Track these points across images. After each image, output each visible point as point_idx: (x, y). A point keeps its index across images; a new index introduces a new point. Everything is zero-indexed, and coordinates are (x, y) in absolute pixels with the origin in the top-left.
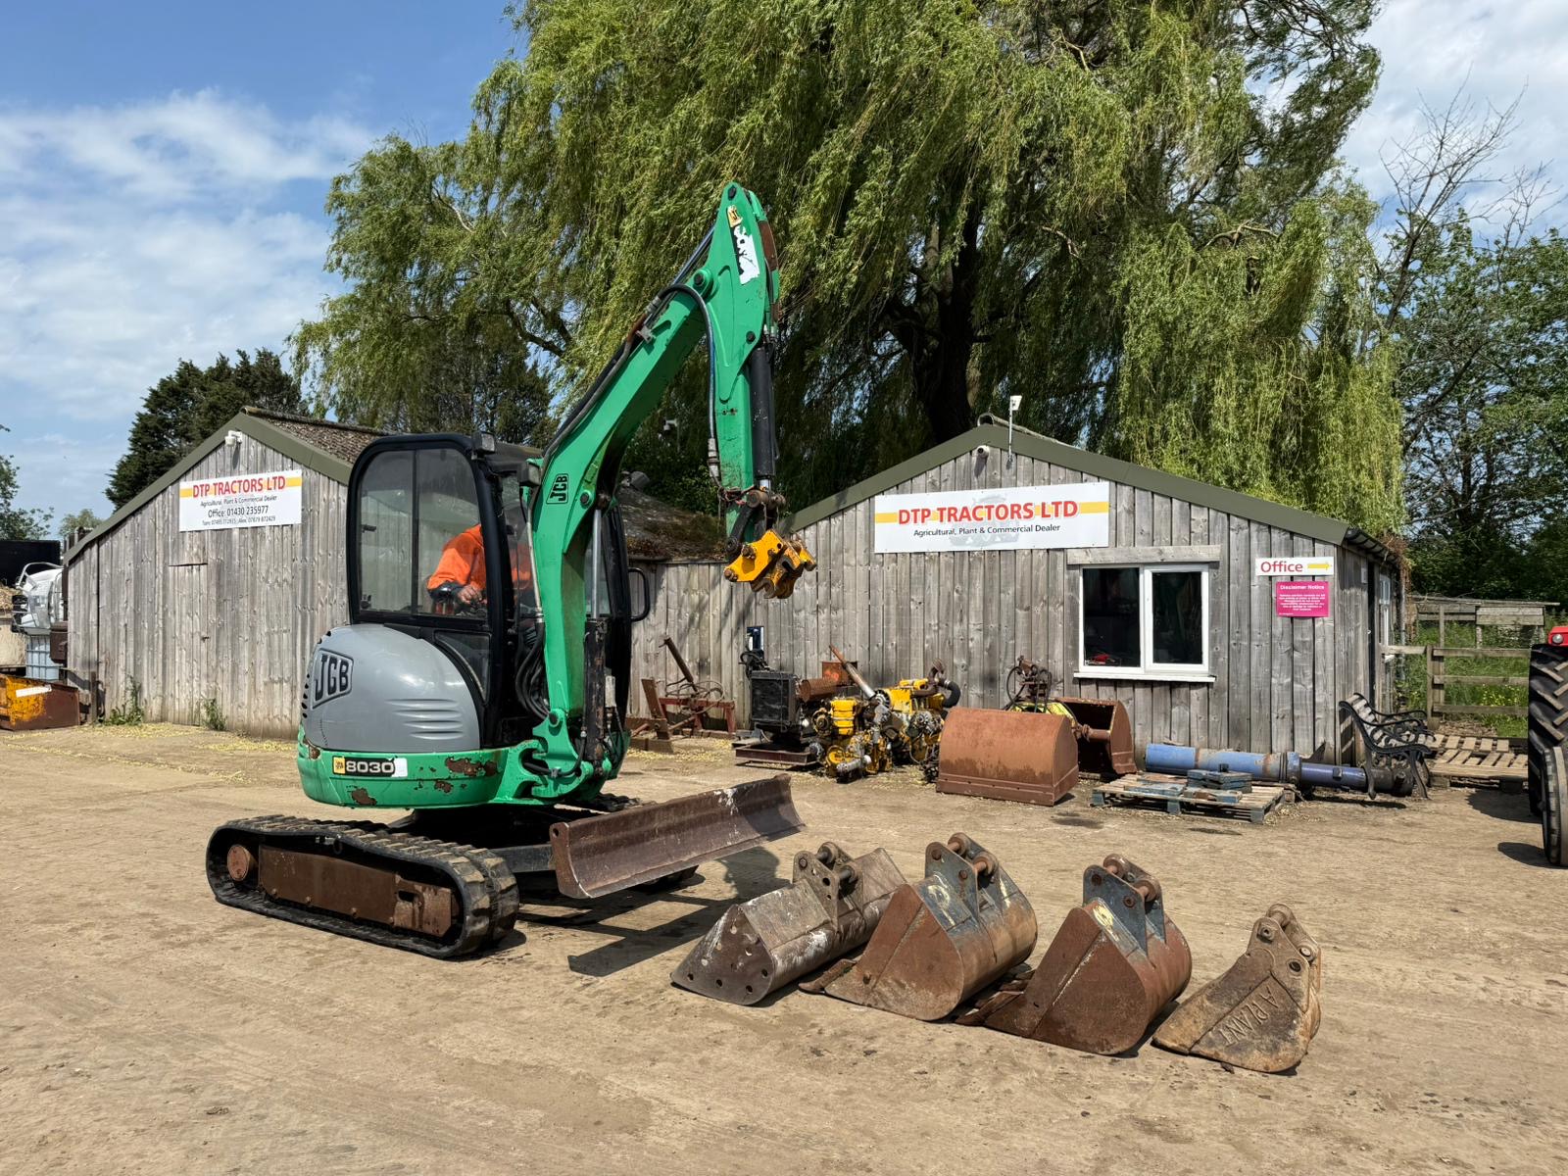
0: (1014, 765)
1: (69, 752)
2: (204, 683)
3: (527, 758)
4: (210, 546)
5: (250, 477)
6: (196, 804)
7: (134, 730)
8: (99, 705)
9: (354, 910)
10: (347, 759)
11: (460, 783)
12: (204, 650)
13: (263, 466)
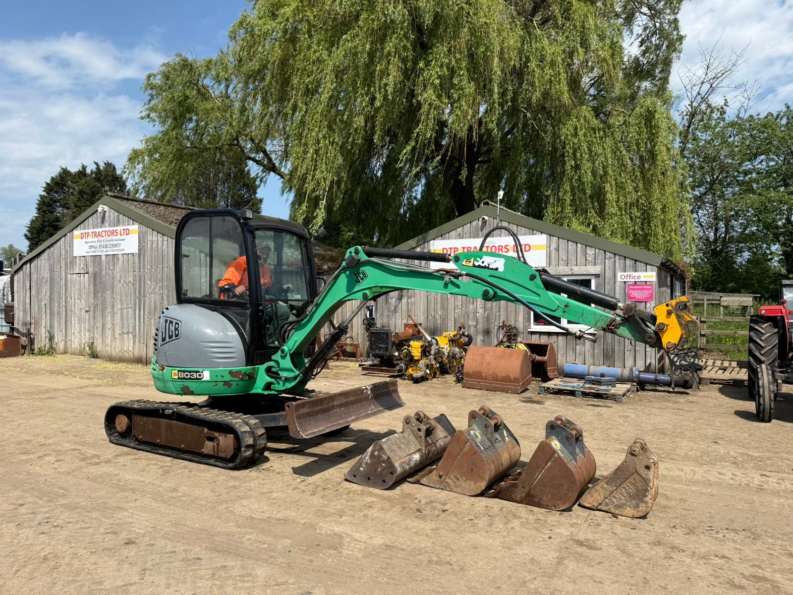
0: (501, 374)
1: (18, 369)
2: (87, 334)
3: (269, 371)
4: (90, 264)
5: (111, 229)
6: (90, 395)
7: (51, 358)
8: (31, 345)
9: (183, 446)
10: (179, 371)
11: (236, 383)
12: (87, 317)
13: (118, 223)
